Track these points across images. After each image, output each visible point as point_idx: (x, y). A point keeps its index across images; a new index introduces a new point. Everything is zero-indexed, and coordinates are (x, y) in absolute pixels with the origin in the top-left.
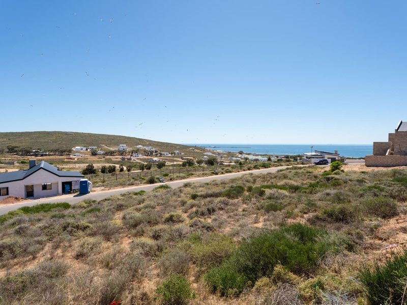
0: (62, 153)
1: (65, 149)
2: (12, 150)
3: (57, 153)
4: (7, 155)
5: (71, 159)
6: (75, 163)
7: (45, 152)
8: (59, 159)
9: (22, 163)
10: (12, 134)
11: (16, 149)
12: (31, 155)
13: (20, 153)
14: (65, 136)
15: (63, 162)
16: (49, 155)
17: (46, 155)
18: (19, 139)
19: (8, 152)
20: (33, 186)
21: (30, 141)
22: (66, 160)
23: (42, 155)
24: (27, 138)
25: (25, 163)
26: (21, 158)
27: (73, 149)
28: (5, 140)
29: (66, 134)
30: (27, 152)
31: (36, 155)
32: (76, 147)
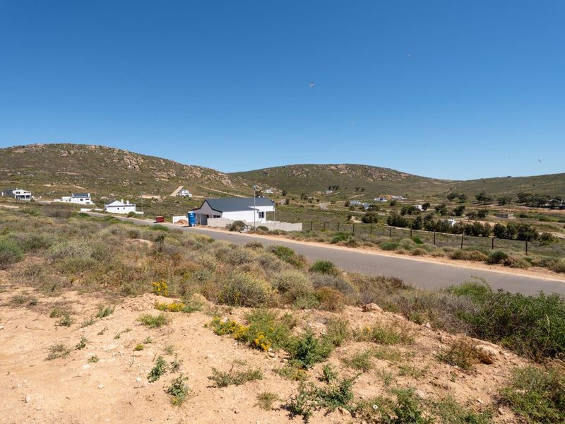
2: (523, 199)
11: (527, 198)
12: (546, 207)
13: (530, 204)
25: (526, 217)
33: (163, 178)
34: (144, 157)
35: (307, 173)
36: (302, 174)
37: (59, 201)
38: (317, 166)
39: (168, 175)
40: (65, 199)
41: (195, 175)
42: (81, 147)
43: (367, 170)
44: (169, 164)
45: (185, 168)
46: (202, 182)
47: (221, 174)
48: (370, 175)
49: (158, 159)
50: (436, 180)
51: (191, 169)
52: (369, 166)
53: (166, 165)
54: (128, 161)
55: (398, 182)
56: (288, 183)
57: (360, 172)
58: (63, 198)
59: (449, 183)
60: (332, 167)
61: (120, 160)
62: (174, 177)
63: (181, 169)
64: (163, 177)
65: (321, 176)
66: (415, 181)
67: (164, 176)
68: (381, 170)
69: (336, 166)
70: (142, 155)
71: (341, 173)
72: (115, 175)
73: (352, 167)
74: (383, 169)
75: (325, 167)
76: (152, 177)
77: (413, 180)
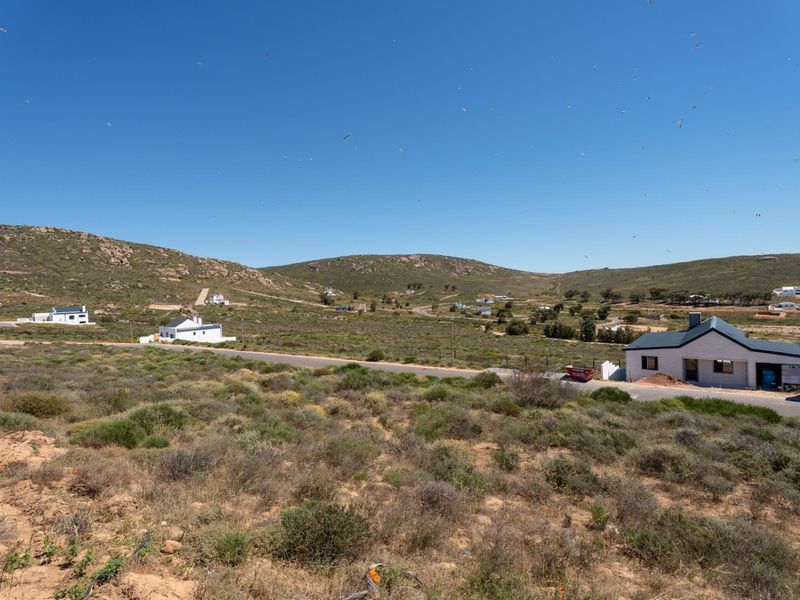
0: (748, 300)
1: (756, 291)
2: (657, 295)
3: (737, 302)
4: (649, 303)
5: (770, 313)
6: (781, 323)
7: (713, 298)
8: (742, 313)
9: (673, 317)
10: (657, 268)
11: (662, 293)
12: (687, 305)
13: (669, 300)
14: (755, 265)
15: (751, 320)
16: (720, 305)
17: (714, 305)
18: (668, 277)
19: (651, 299)
20: (696, 360)
21: (685, 279)
22: (757, 315)
23: (707, 305)
24: (681, 274)
25: (677, 317)
26: (671, 309)
27: (777, 292)
28: (647, 278)
29: (758, 259)
30: (680, 300)
31: (696, 305)
32: (784, 288)
33: (172, 277)
34: (132, 246)
35: (372, 267)
36: (365, 268)
37: (27, 320)
38: (382, 257)
39: (178, 272)
40: (40, 318)
41: (219, 272)
42: (20, 230)
43: (448, 263)
44: (174, 257)
45: (200, 261)
46: (232, 283)
47: (251, 270)
48: (452, 268)
49: (156, 249)
50: (531, 274)
51: (210, 264)
52: (449, 257)
53: (170, 257)
54: (109, 252)
55: (488, 276)
56: (348, 281)
57: (438, 265)
58: (36, 315)
59: (547, 277)
60: (404, 259)
61: (95, 250)
62: (186, 275)
63: (195, 263)
64: (170, 276)
65: (391, 271)
66: (507, 276)
67: (171, 274)
68: (465, 262)
69: (407, 256)
70: (128, 243)
71: (417, 266)
72: (91, 273)
73: (428, 259)
74: (466, 260)
75: (394, 258)
76: (153, 276)
77: (505, 275)
